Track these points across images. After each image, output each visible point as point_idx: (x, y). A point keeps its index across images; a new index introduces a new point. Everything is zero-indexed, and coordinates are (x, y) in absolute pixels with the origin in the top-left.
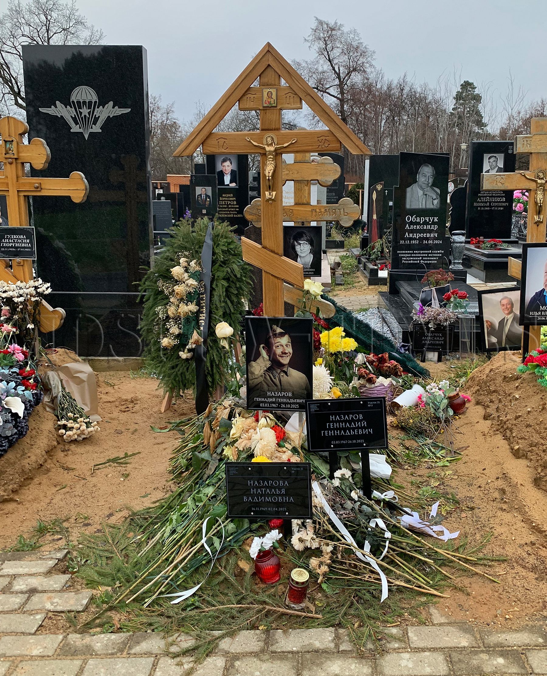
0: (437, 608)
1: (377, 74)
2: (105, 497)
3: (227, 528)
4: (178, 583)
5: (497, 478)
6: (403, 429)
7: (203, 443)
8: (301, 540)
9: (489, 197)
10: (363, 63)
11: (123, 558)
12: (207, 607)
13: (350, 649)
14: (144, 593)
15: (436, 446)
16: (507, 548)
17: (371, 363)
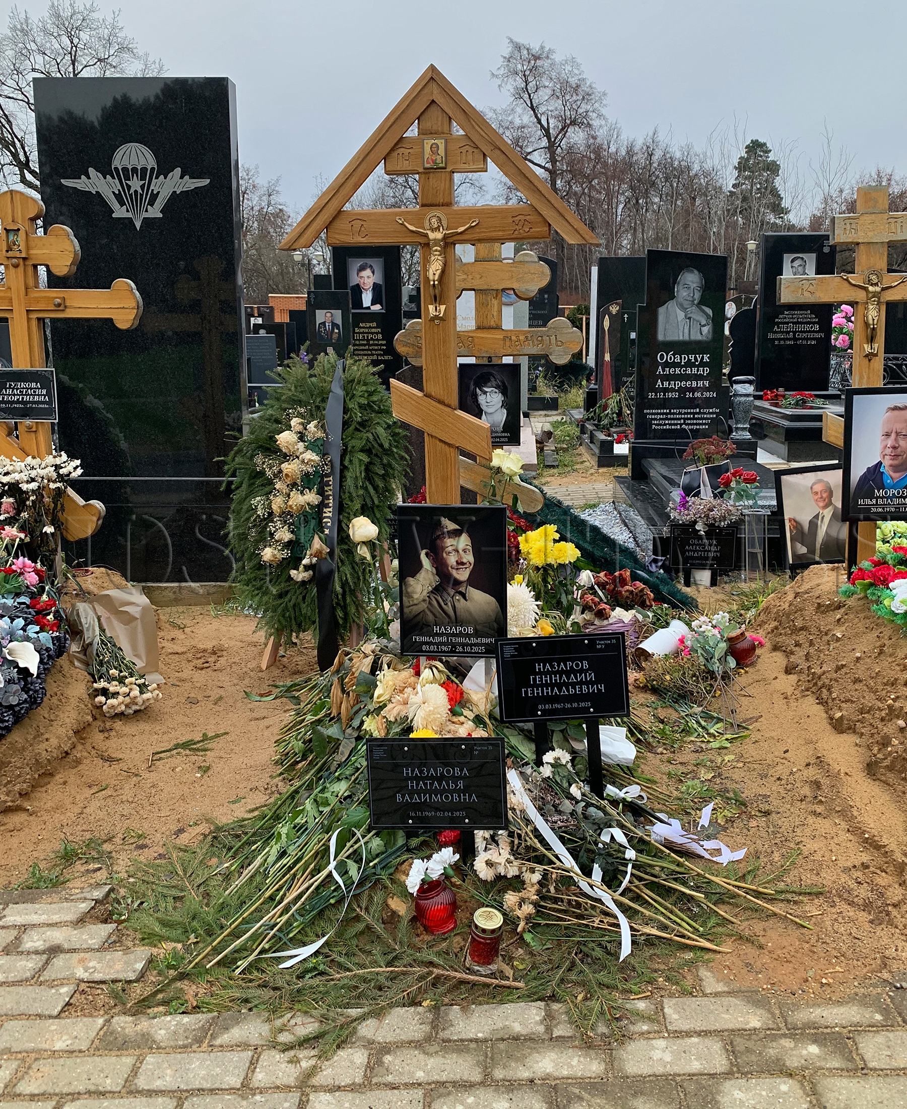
0: (710, 969)
1: (610, 130)
2: (171, 803)
3: (370, 845)
4: (291, 935)
5: (808, 765)
6: (654, 691)
7: (330, 714)
8: (489, 864)
9: (793, 323)
10: (587, 112)
11: (201, 898)
12: (338, 973)
13: (569, 1034)
14: (236, 951)
15: (709, 717)
16: (823, 875)
17: (602, 586)
